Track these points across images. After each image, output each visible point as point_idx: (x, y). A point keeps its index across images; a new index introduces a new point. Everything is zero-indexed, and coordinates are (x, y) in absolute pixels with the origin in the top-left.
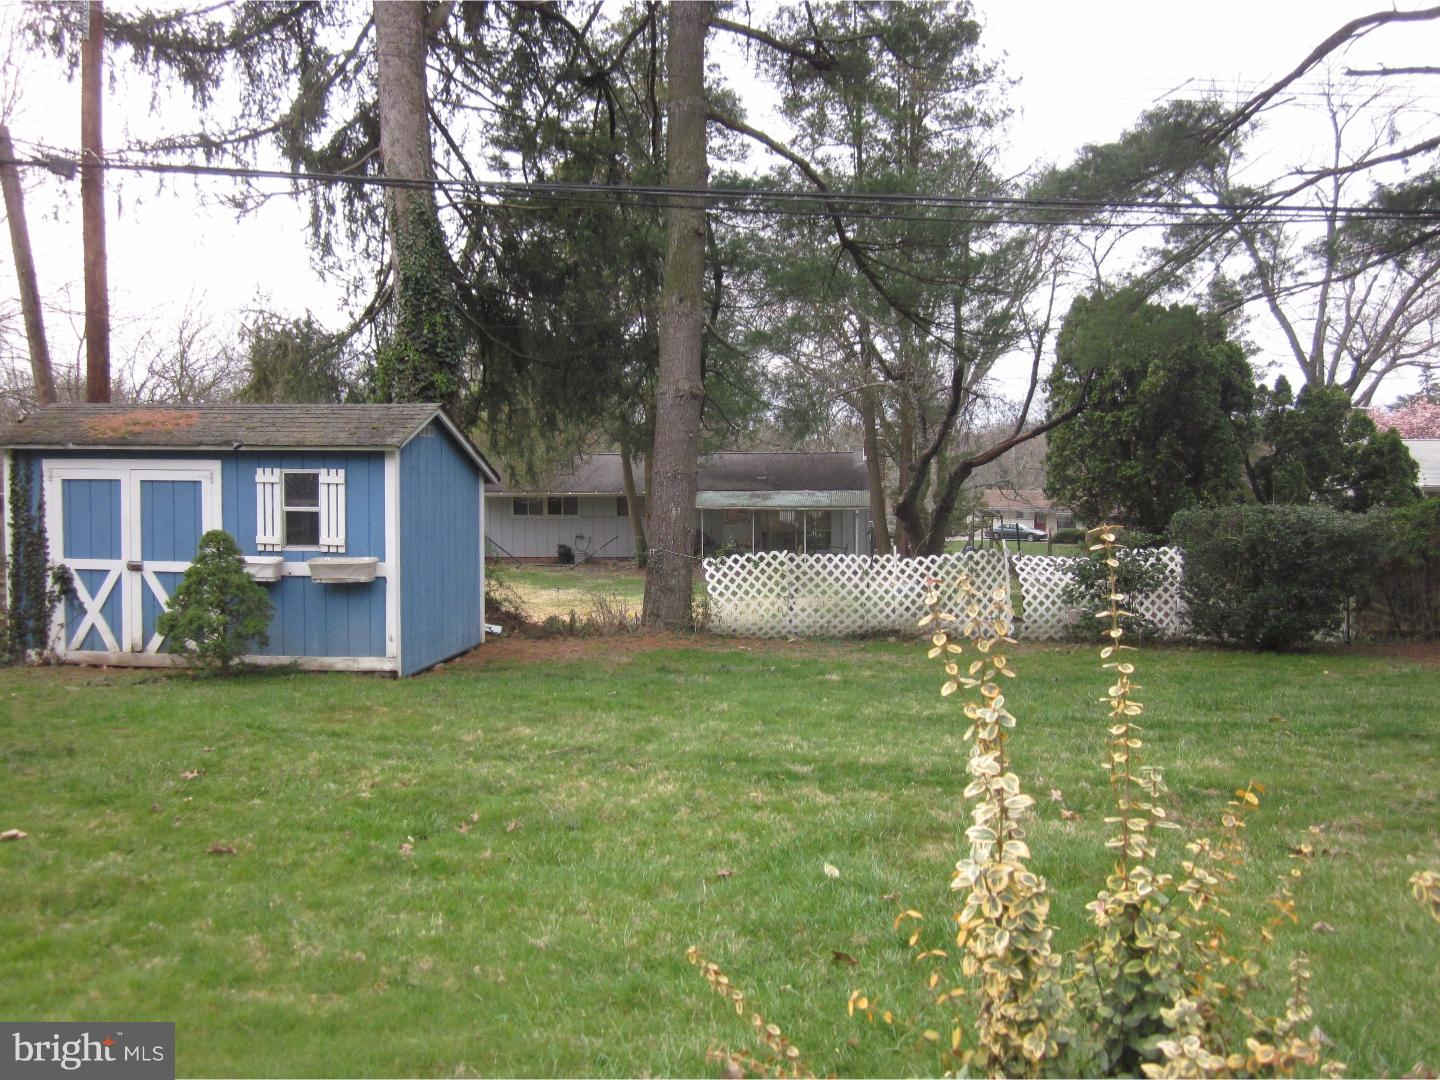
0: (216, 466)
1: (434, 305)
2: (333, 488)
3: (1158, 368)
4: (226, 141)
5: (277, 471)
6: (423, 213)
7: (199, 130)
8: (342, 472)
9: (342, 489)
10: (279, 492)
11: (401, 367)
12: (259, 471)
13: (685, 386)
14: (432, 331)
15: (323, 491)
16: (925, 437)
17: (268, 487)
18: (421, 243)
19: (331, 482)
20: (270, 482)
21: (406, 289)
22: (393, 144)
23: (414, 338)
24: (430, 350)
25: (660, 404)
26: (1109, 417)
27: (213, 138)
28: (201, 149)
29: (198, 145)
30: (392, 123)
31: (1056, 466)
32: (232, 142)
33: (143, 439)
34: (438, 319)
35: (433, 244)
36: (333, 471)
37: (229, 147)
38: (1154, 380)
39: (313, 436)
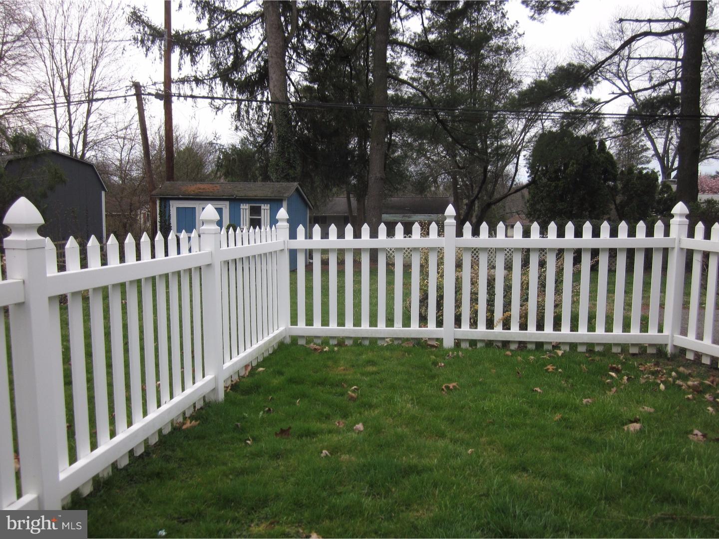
0: (227, 203)
1: (289, 145)
2: (266, 211)
3: (573, 164)
4: (205, 79)
5: (247, 205)
6: (285, 112)
7: (194, 74)
8: (269, 205)
9: (269, 211)
10: (248, 212)
11: (278, 168)
12: (242, 205)
13: (378, 175)
14: (289, 155)
15: (262, 211)
16: (472, 192)
17: (245, 210)
18: (284, 123)
19: (265, 208)
20: (245, 208)
21: (279, 140)
22: (274, 87)
23: (282, 158)
24: (288, 162)
25: (370, 182)
26: (553, 184)
27: (200, 78)
28: (194, 82)
29: (194, 80)
30: (274, 79)
31: (531, 205)
32: (207, 80)
33: (204, 194)
34: (291, 151)
35: (288, 123)
36: (266, 205)
37: (206, 81)
38: (572, 168)
39: (260, 194)
